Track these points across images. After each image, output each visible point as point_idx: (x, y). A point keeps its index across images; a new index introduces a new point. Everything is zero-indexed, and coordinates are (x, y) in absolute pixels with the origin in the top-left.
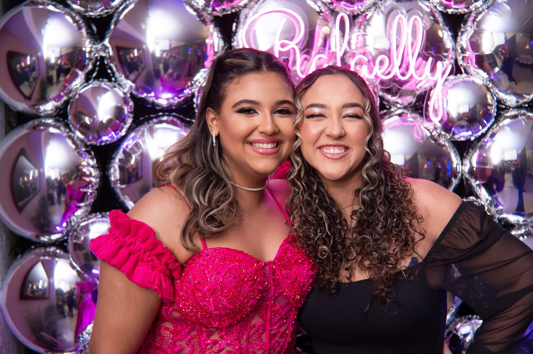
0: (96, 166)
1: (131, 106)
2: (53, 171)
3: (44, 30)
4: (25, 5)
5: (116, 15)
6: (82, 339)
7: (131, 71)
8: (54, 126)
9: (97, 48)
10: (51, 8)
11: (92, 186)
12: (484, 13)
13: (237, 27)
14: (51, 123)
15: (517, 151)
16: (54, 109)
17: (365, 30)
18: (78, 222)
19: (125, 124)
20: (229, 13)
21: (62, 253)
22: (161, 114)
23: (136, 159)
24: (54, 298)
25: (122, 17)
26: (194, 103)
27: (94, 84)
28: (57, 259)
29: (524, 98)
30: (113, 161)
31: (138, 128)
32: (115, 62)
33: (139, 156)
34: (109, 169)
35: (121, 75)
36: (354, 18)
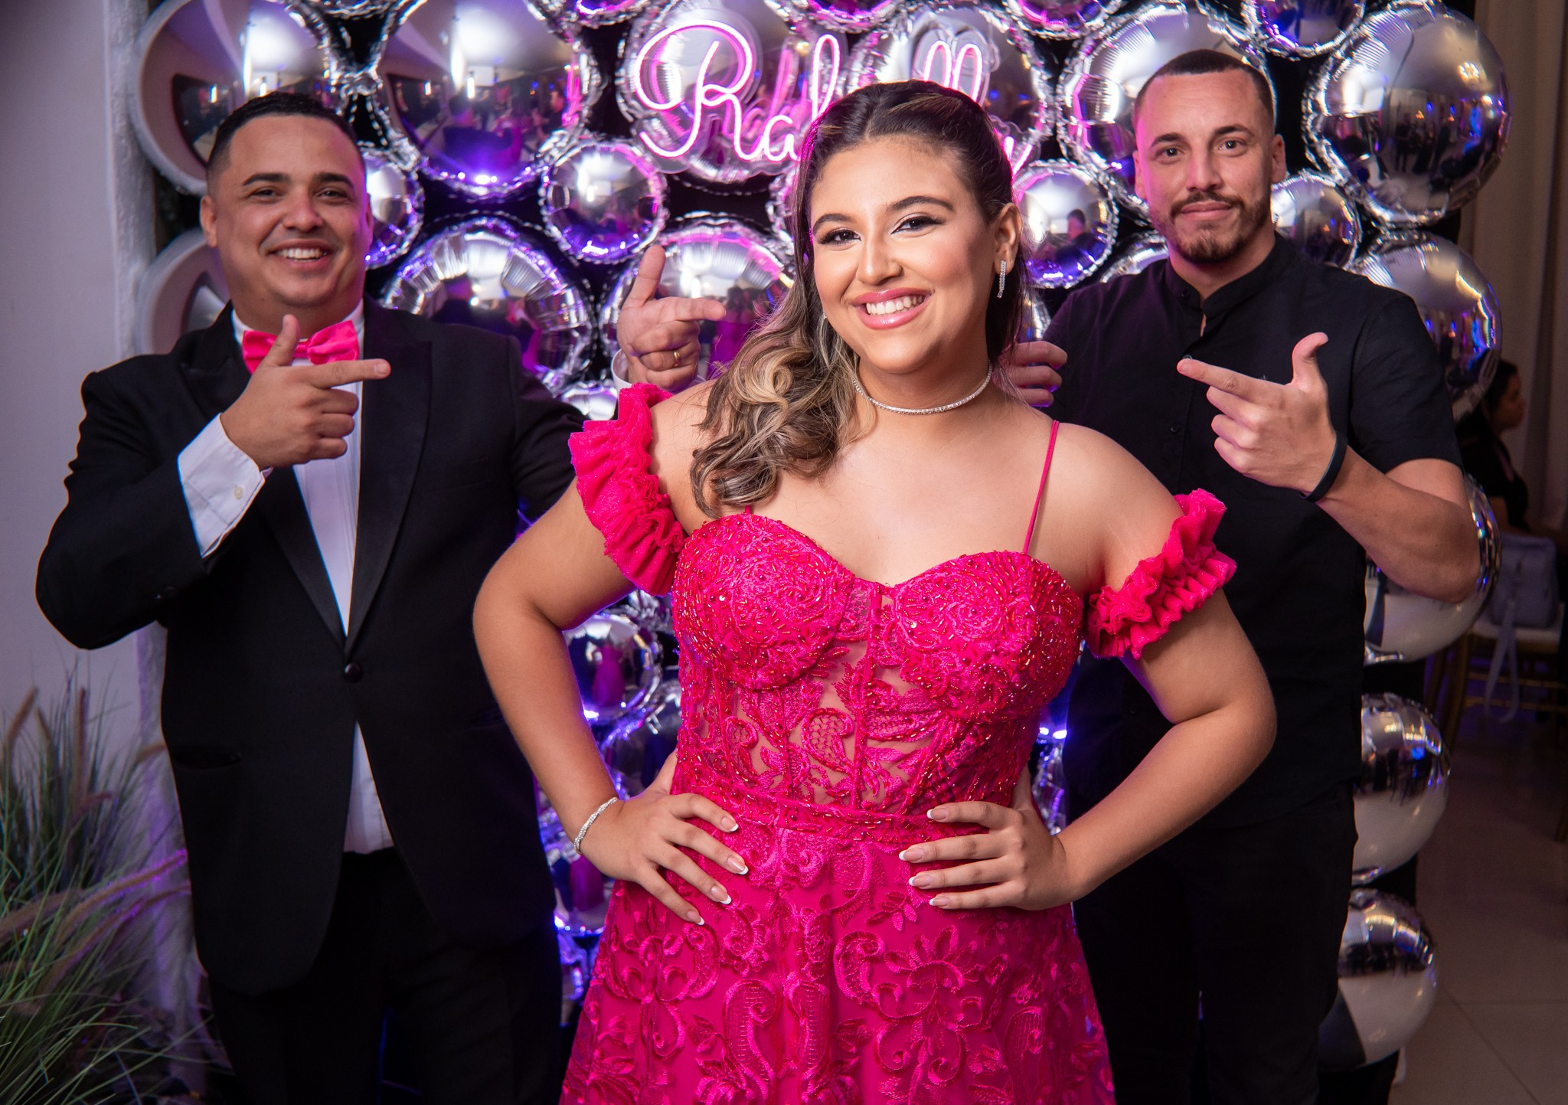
1: (419, 198)
3: (246, 35)
5: (391, 16)
7: (417, 124)
9: (352, 78)
12: (1105, 45)
13: (625, 48)
17: (874, 65)
19: (408, 231)
20: (612, 23)
22: (475, 212)
23: (425, 300)
25: (403, 20)
26: (538, 197)
31: (432, 240)
32: (387, 109)
35: (399, 133)
36: (851, 40)
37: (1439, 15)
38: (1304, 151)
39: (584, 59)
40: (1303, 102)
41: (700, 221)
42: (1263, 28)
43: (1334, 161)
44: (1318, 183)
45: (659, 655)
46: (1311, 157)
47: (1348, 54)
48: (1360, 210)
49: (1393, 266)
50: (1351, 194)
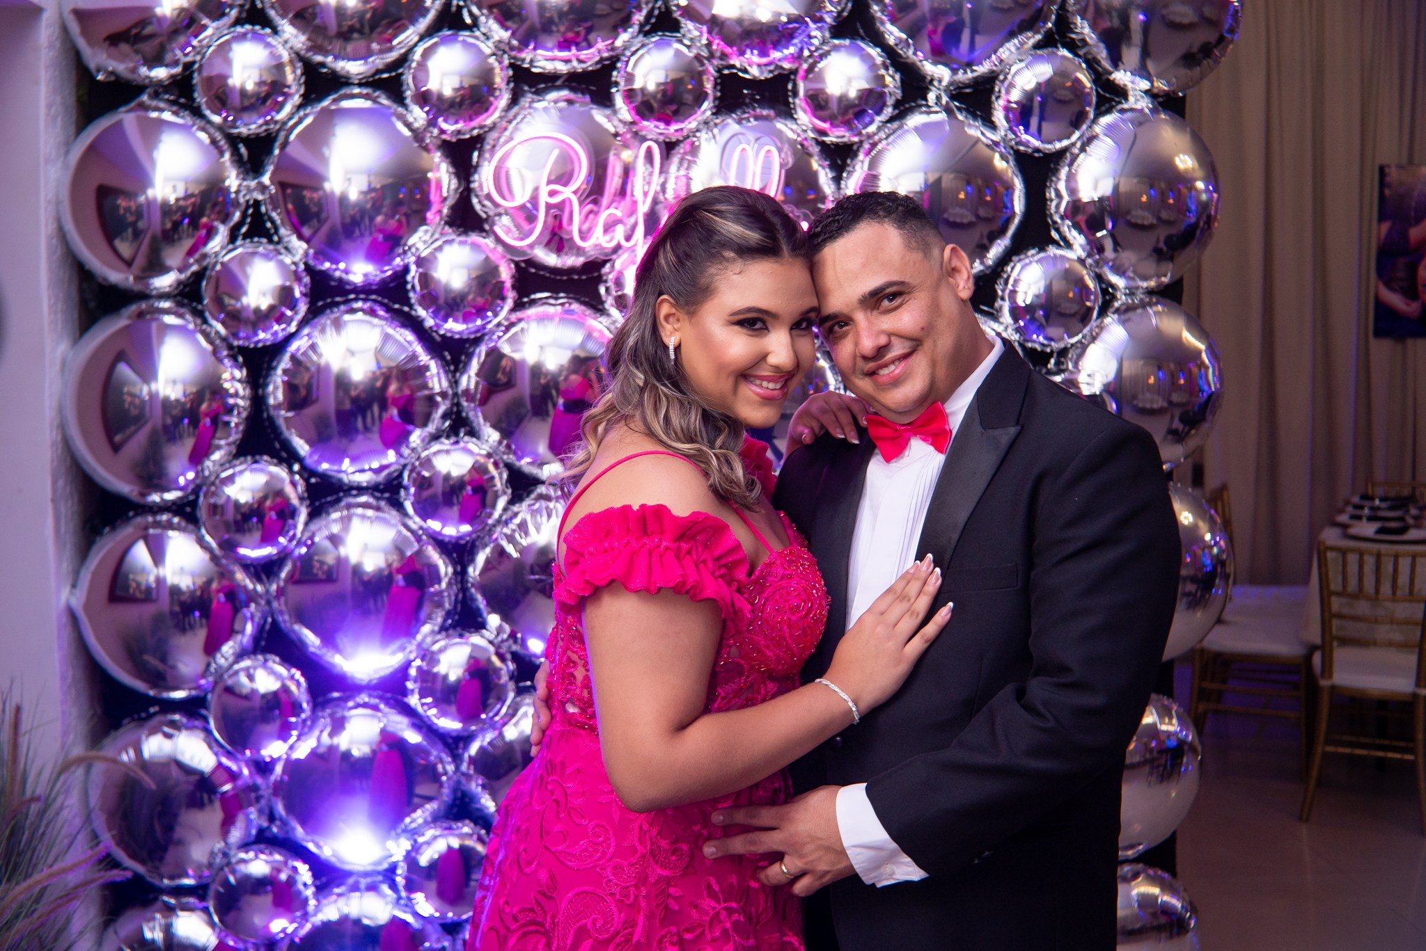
0: (246, 380)
1: (305, 285)
2: (172, 386)
3: (158, 152)
4: (128, 111)
5: (282, 134)
6: (213, 666)
7: (304, 225)
8: (173, 313)
9: (249, 186)
10: (167, 116)
11: (239, 413)
12: (879, 147)
13: (479, 156)
14: (169, 308)
16: (175, 285)
17: (687, 169)
18: (216, 471)
19: (296, 313)
20: (467, 136)
21: (183, 524)
22: (352, 296)
24: (165, 599)
25: (292, 137)
26: (406, 282)
27: (245, 247)
28: (171, 533)
30: (272, 372)
31: (316, 320)
32: (279, 211)
34: (265, 385)
35: (289, 231)
36: (669, 147)
37: (1156, 116)
38: (1050, 231)
39: (444, 167)
40: (1047, 190)
41: (544, 301)
42: (1011, 129)
43: (1075, 238)
44: (1062, 257)
45: (513, 672)
46: (1055, 235)
47: (1083, 150)
48: (1099, 278)
49: (1129, 324)
50: (1091, 265)
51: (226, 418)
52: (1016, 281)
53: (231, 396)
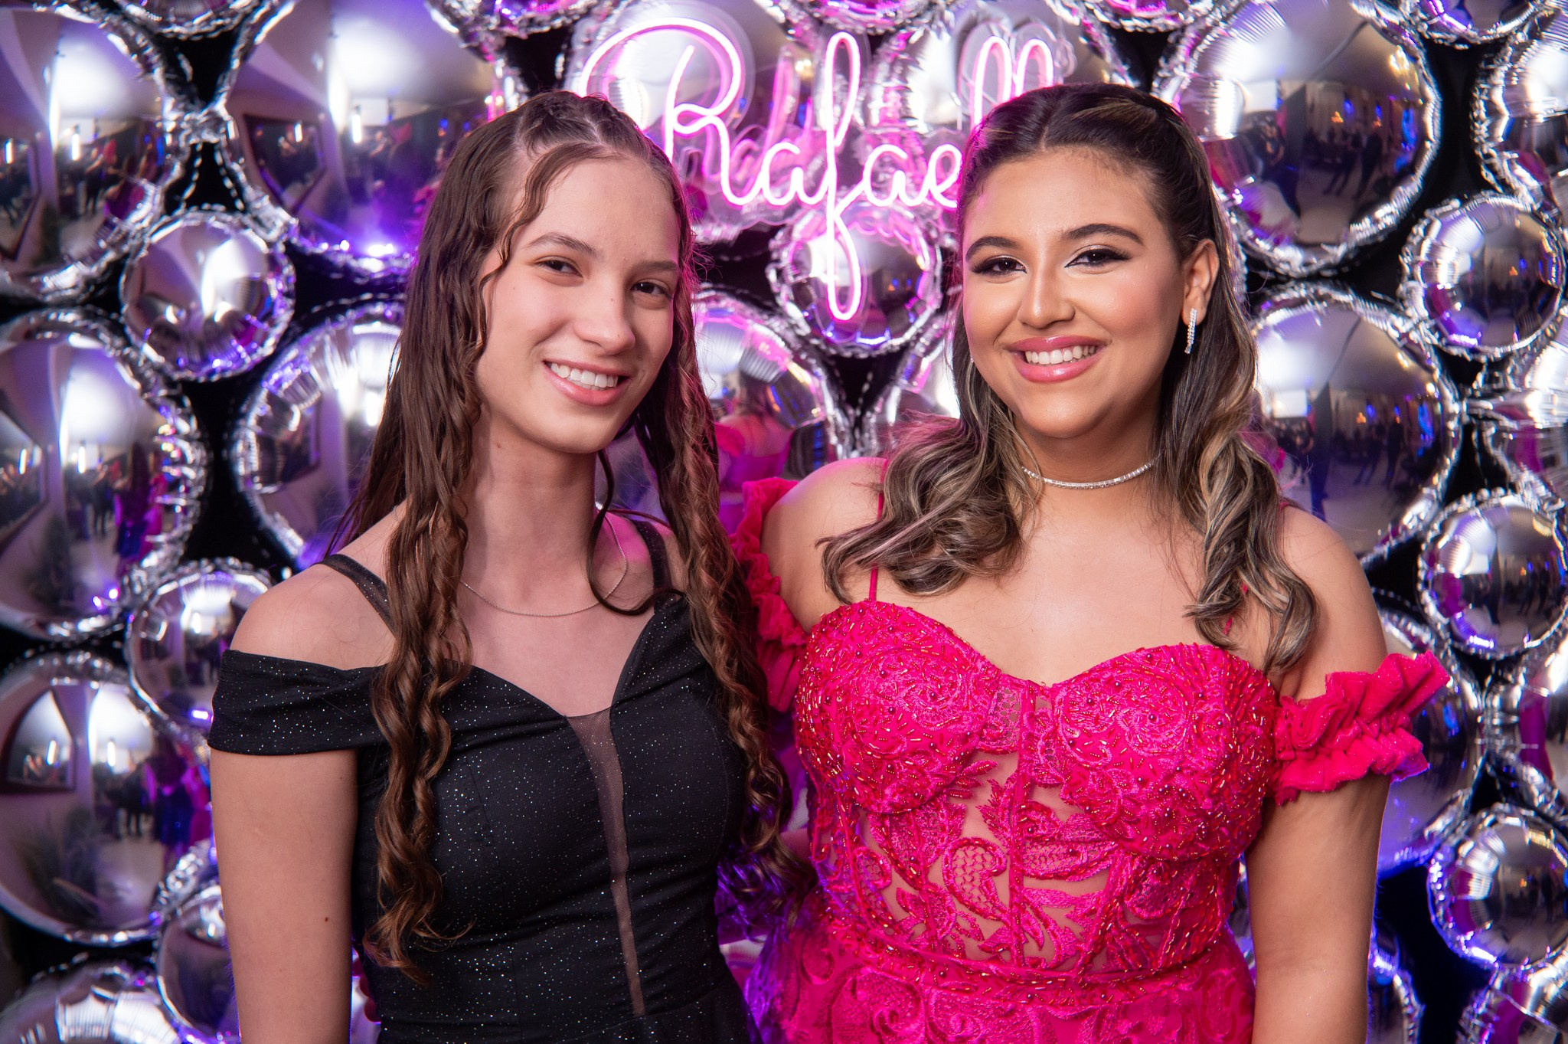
0: (198, 435)
1: (288, 278)
2: (82, 450)
3: (52, 69)
5: (245, 32)
6: (164, 894)
7: (285, 183)
8: (84, 331)
9: (195, 121)
10: (66, 11)
11: (188, 490)
12: (1215, 33)
13: (566, 65)
14: (74, 322)
15: (1308, 392)
16: (81, 285)
17: (903, 77)
18: (150, 586)
19: (273, 324)
20: (546, 29)
21: (109, 667)
22: (367, 296)
23: (302, 417)
24: (87, 786)
25: (260, 39)
27: (187, 218)
28: (94, 685)
29: (1326, 253)
30: (241, 422)
31: (307, 336)
32: (242, 160)
33: (310, 409)
34: (231, 443)
35: (260, 194)
36: (873, 43)
38: (1480, 170)
39: (510, 84)
40: (1475, 104)
43: (1519, 178)
44: (1510, 209)
46: (1490, 178)
47: (1534, 35)
50: (1548, 221)
51: (168, 500)
52: (1435, 249)
53: (174, 463)
